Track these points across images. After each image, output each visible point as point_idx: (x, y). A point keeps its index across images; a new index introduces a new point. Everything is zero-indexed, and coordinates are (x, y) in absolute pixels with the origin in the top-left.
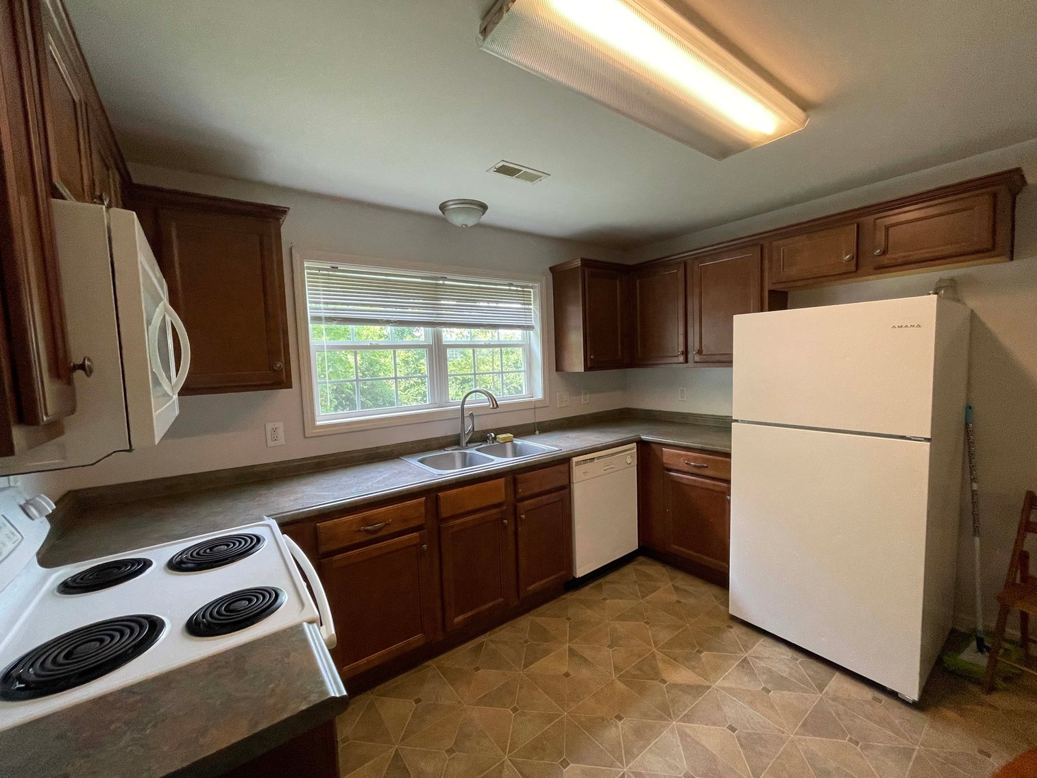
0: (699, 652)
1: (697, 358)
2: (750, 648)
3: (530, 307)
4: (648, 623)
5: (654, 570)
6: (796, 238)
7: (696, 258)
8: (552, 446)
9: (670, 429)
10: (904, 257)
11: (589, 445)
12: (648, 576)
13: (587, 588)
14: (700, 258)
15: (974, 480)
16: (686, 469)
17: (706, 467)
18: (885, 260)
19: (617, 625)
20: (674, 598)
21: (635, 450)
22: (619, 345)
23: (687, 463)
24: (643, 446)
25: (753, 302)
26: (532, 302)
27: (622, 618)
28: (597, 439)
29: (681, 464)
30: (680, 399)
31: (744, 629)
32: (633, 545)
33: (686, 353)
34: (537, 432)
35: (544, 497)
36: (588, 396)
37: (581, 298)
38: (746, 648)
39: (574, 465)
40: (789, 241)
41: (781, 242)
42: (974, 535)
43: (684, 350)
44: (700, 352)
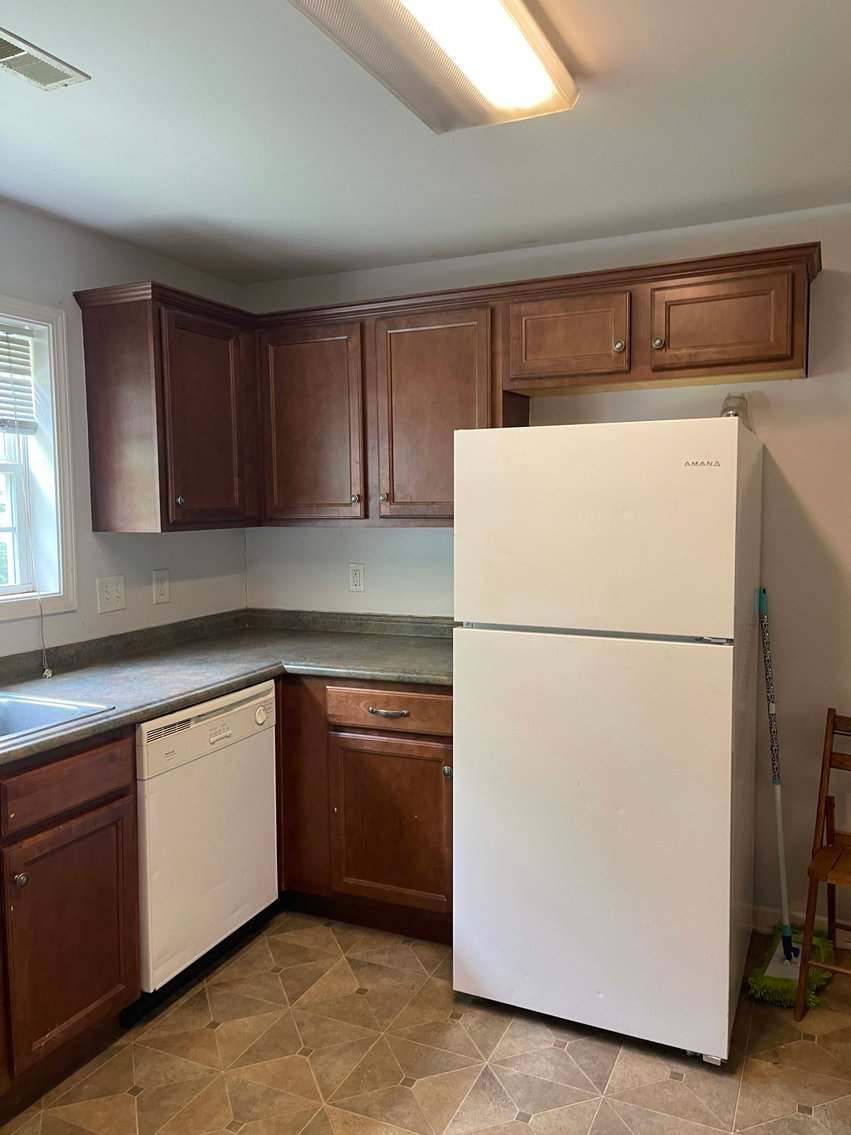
0: (409, 1082)
1: (386, 509)
2: (491, 1049)
3: (27, 378)
4: (306, 1053)
5: (310, 935)
6: (547, 304)
7: (383, 318)
8: (93, 701)
9: (337, 647)
10: (690, 355)
11: (178, 692)
12: (299, 953)
13: (171, 1013)
14: (390, 318)
15: (770, 699)
16: (370, 722)
17: (408, 715)
18: (667, 357)
19: (246, 1074)
20: (352, 985)
21: (272, 694)
22: (236, 479)
23: (372, 712)
24: (289, 686)
25: (479, 409)
26: (31, 369)
27: (254, 1055)
28: (193, 679)
29: (361, 714)
30: (353, 588)
31: (479, 1014)
32: (268, 892)
33: (364, 498)
34: (48, 673)
35: (74, 823)
36: (166, 585)
37: (152, 371)
38: (486, 1048)
39: (145, 737)
40: (535, 306)
41: (524, 307)
42: (775, 783)
43: (362, 494)
44: (390, 497)
